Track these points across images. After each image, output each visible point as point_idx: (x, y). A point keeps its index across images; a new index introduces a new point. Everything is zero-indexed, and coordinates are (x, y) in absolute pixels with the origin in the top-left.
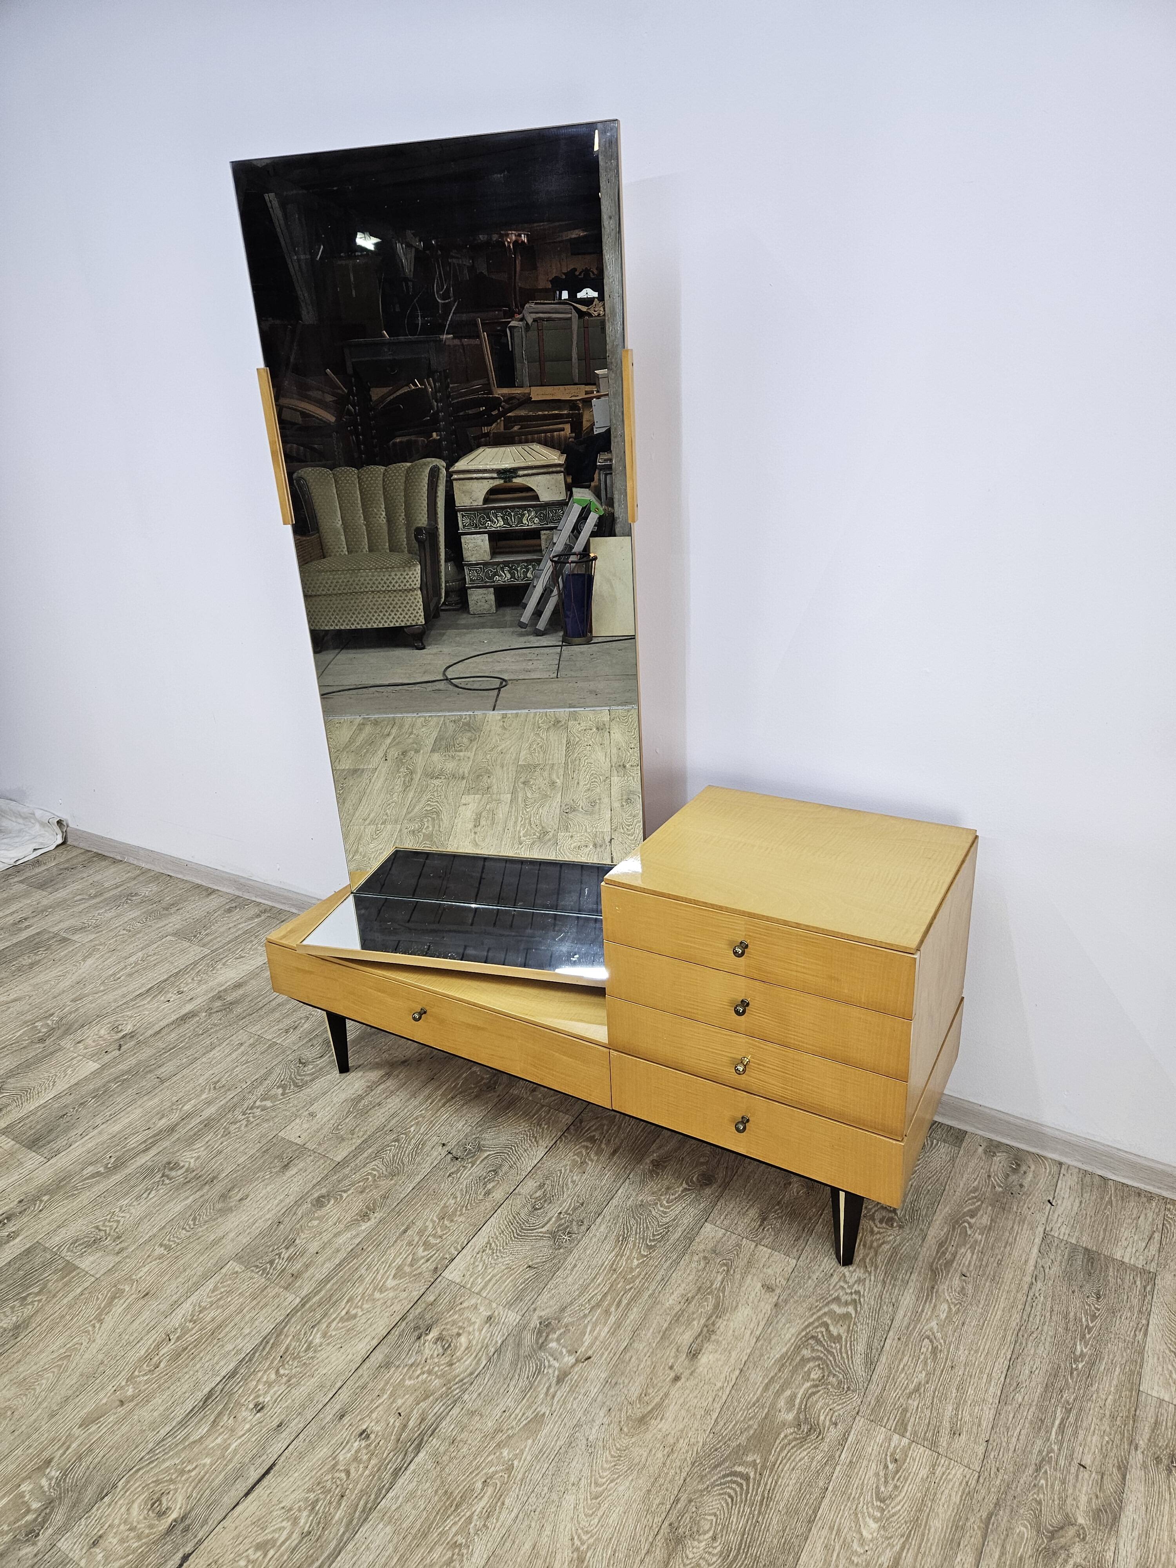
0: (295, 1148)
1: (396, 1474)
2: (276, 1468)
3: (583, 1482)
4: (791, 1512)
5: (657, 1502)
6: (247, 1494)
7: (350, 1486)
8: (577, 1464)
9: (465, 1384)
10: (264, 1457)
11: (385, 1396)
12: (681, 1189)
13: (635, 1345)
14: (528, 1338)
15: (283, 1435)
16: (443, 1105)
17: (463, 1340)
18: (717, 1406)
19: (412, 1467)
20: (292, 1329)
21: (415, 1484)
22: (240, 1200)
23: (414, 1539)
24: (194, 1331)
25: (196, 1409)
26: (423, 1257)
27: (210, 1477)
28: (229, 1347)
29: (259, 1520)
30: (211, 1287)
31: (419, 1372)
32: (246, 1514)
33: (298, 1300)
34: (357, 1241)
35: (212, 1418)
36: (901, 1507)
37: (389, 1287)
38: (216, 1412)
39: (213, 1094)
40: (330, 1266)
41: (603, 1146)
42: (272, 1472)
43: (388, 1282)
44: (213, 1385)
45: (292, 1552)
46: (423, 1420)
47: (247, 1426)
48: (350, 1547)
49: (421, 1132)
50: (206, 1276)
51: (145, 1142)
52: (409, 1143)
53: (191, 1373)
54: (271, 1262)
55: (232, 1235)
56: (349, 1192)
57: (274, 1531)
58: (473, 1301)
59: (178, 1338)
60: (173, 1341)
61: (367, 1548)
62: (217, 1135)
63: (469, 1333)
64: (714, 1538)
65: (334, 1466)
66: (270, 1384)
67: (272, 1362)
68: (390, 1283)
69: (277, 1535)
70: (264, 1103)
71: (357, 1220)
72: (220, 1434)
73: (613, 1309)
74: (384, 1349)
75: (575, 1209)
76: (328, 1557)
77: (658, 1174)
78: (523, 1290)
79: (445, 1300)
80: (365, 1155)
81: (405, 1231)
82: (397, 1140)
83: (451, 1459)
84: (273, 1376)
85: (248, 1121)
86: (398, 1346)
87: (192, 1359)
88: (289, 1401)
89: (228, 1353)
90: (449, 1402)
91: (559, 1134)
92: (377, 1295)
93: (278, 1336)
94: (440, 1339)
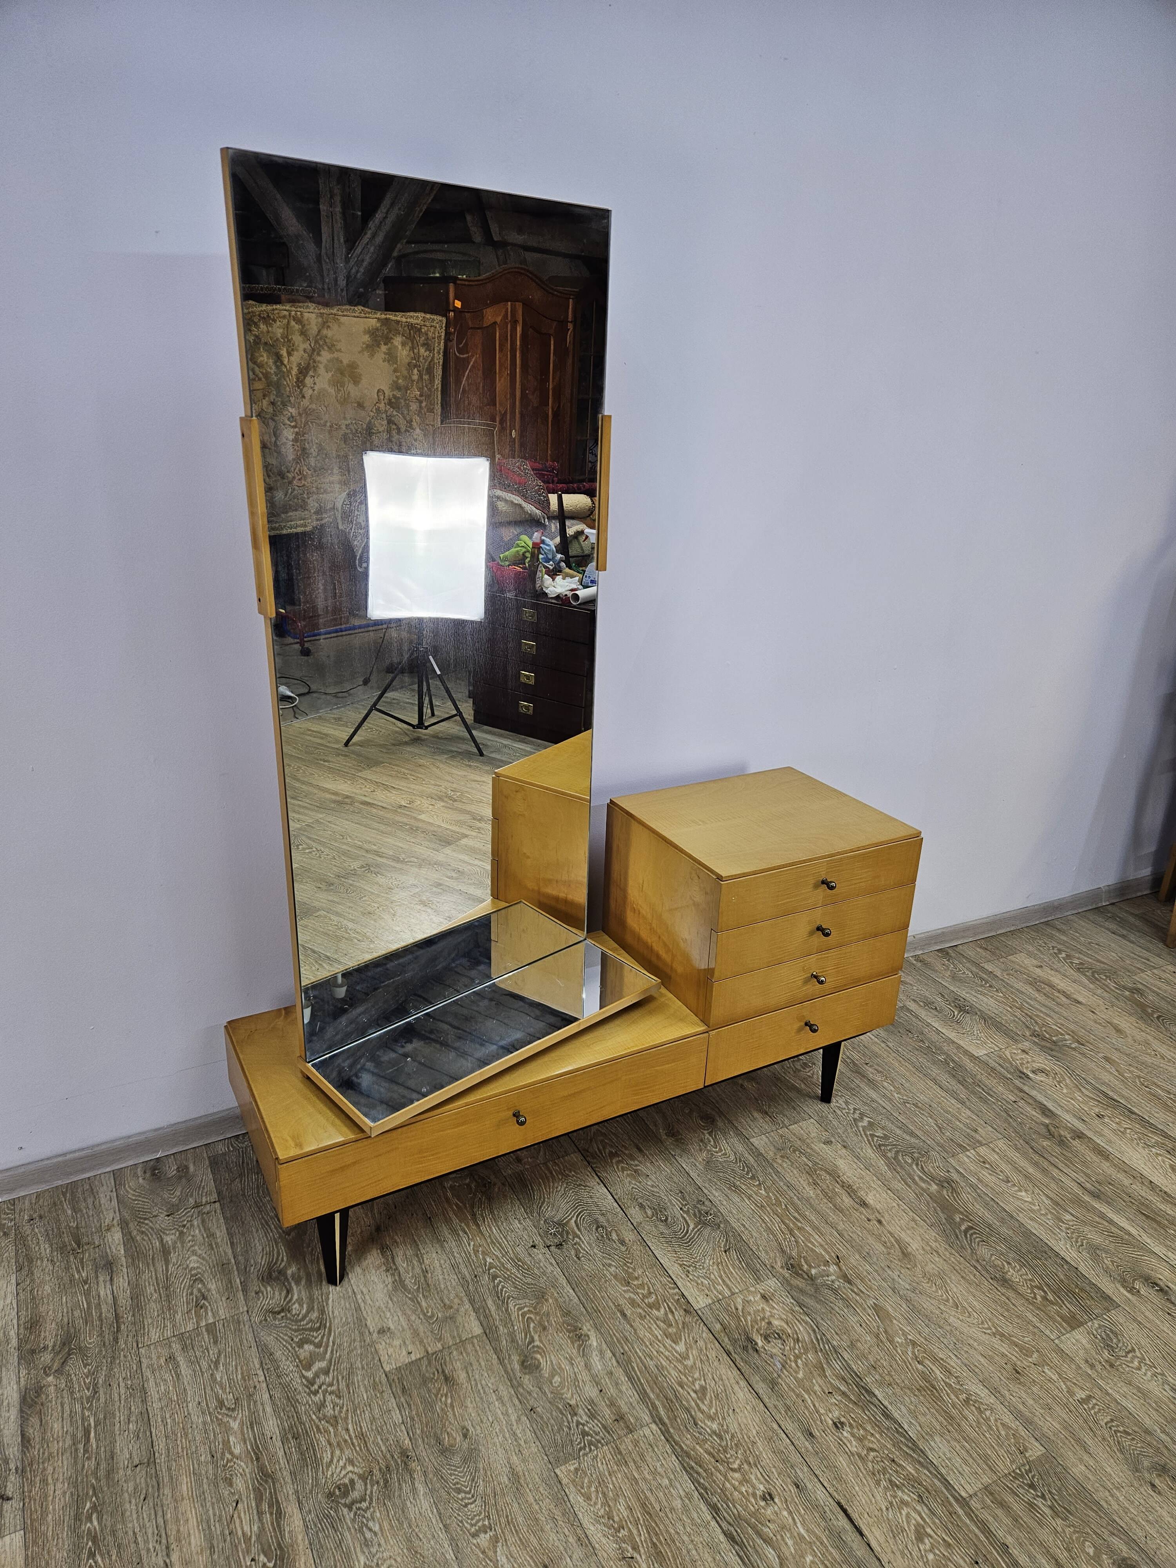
0: (425, 1362)
1: (887, 1415)
2: (843, 1502)
3: (942, 1307)
4: (1003, 1221)
5: (972, 1277)
6: (861, 1534)
7: (886, 1452)
8: (927, 1304)
9: (822, 1339)
10: (826, 1509)
11: (806, 1396)
12: (707, 1136)
13: (839, 1228)
14: (798, 1282)
15: (810, 1486)
16: (478, 1226)
17: (776, 1322)
18: (911, 1214)
19: (886, 1403)
20: (687, 1442)
21: (902, 1407)
22: (465, 1436)
23: (952, 1425)
24: (635, 1532)
25: (742, 1553)
26: (666, 1314)
27: (828, 1560)
28: (677, 1504)
29: (892, 1531)
30: (581, 1499)
31: (793, 1364)
32: (882, 1540)
33: (654, 1426)
34: (609, 1354)
35: (759, 1541)
36: (1015, 1177)
37: (684, 1349)
38: (755, 1536)
39: (242, 1414)
40: (626, 1386)
41: (627, 1152)
42: (846, 1507)
43: (678, 1348)
44: (719, 1530)
45: (934, 1515)
46: (844, 1379)
47: (785, 1513)
48: (943, 1471)
49: (497, 1253)
50: (561, 1499)
51: (260, 1513)
52: (508, 1270)
53: (691, 1546)
54: (584, 1434)
55: (515, 1459)
56: (536, 1337)
57: (908, 1523)
58: (739, 1300)
59: (635, 1548)
60: (635, 1555)
61: (949, 1459)
62: (327, 1431)
63: (771, 1316)
64: (1009, 1263)
65: (859, 1456)
66: (745, 1480)
67: (720, 1471)
68: (681, 1348)
69: (913, 1521)
70: (315, 1368)
71: (580, 1346)
72: (783, 1540)
73: (799, 1224)
74: (755, 1379)
75: (684, 1199)
76: (947, 1489)
77: (681, 1139)
78: (747, 1265)
79: (726, 1319)
80: (493, 1309)
81: (624, 1315)
82: (495, 1277)
83: (889, 1374)
84: (737, 1475)
85: (331, 1393)
86: (757, 1369)
87: (674, 1541)
88: (774, 1470)
89: (684, 1506)
90: (835, 1356)
91: (589, 1169)
92: (689, 1363)
93: (689, 1456)
94: (766, 1338)
